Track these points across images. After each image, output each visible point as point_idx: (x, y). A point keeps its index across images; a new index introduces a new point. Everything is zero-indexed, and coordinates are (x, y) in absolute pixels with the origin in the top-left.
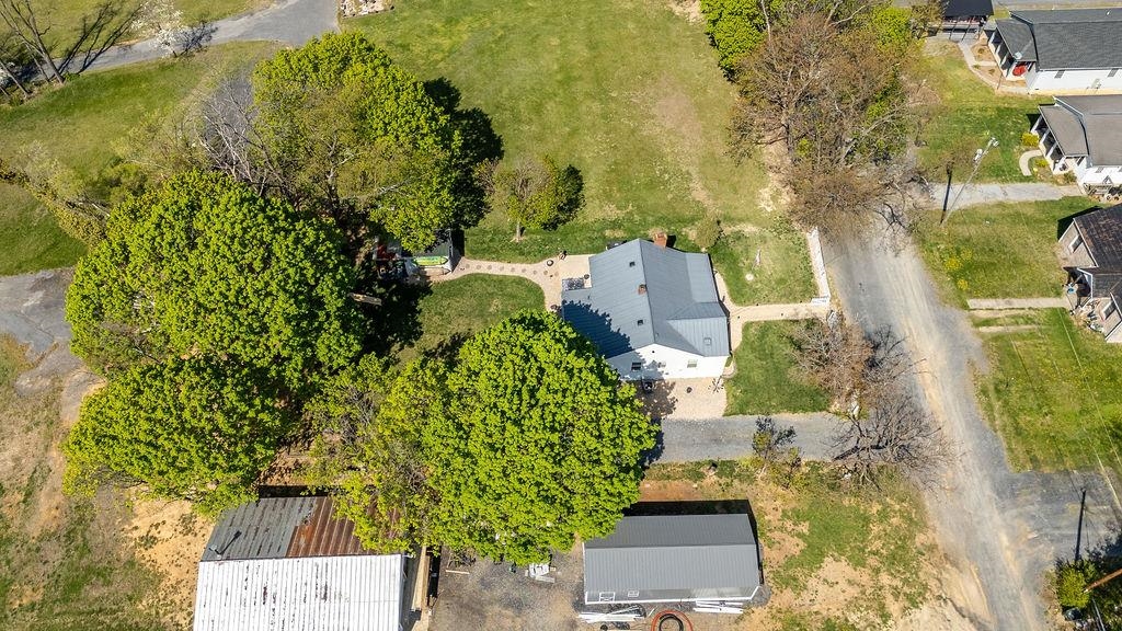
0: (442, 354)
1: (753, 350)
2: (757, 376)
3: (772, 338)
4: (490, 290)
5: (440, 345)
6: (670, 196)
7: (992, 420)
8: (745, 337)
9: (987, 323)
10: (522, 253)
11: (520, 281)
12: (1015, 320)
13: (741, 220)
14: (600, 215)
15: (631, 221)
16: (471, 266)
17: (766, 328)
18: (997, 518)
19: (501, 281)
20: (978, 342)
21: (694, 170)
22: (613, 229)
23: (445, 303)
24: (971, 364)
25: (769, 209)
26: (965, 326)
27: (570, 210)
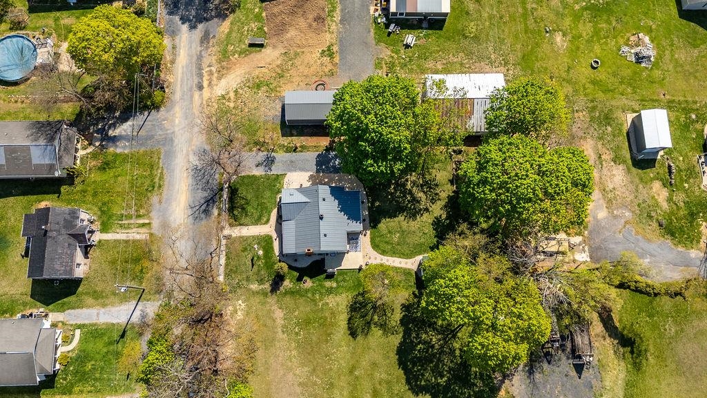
0: (421, 210)
1: (266, 208)
2: (268, 194)
3: (256, 216)
4: (399, 247)
5: (422, 215)
6: (296, 313)
7: (162, 173)
8: (269, 215)
9: (144, 225)
10: (384, 271)
11: (384, 253)
12: (128, 227)
13: (258, 293)
14: (338, 299)
15: (321, 294)
16: (411, 264)
17: (257, 221)
18: (176, 129)
19: (394, 253)
20: (153, 214)
21: (280, 335)
22: (332, 288)
23: (422, 240)
24: (160, 202)
25: (240, 302)
26: (156, 224)
27: (355, 303)
